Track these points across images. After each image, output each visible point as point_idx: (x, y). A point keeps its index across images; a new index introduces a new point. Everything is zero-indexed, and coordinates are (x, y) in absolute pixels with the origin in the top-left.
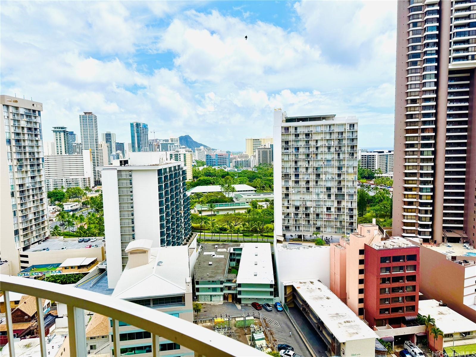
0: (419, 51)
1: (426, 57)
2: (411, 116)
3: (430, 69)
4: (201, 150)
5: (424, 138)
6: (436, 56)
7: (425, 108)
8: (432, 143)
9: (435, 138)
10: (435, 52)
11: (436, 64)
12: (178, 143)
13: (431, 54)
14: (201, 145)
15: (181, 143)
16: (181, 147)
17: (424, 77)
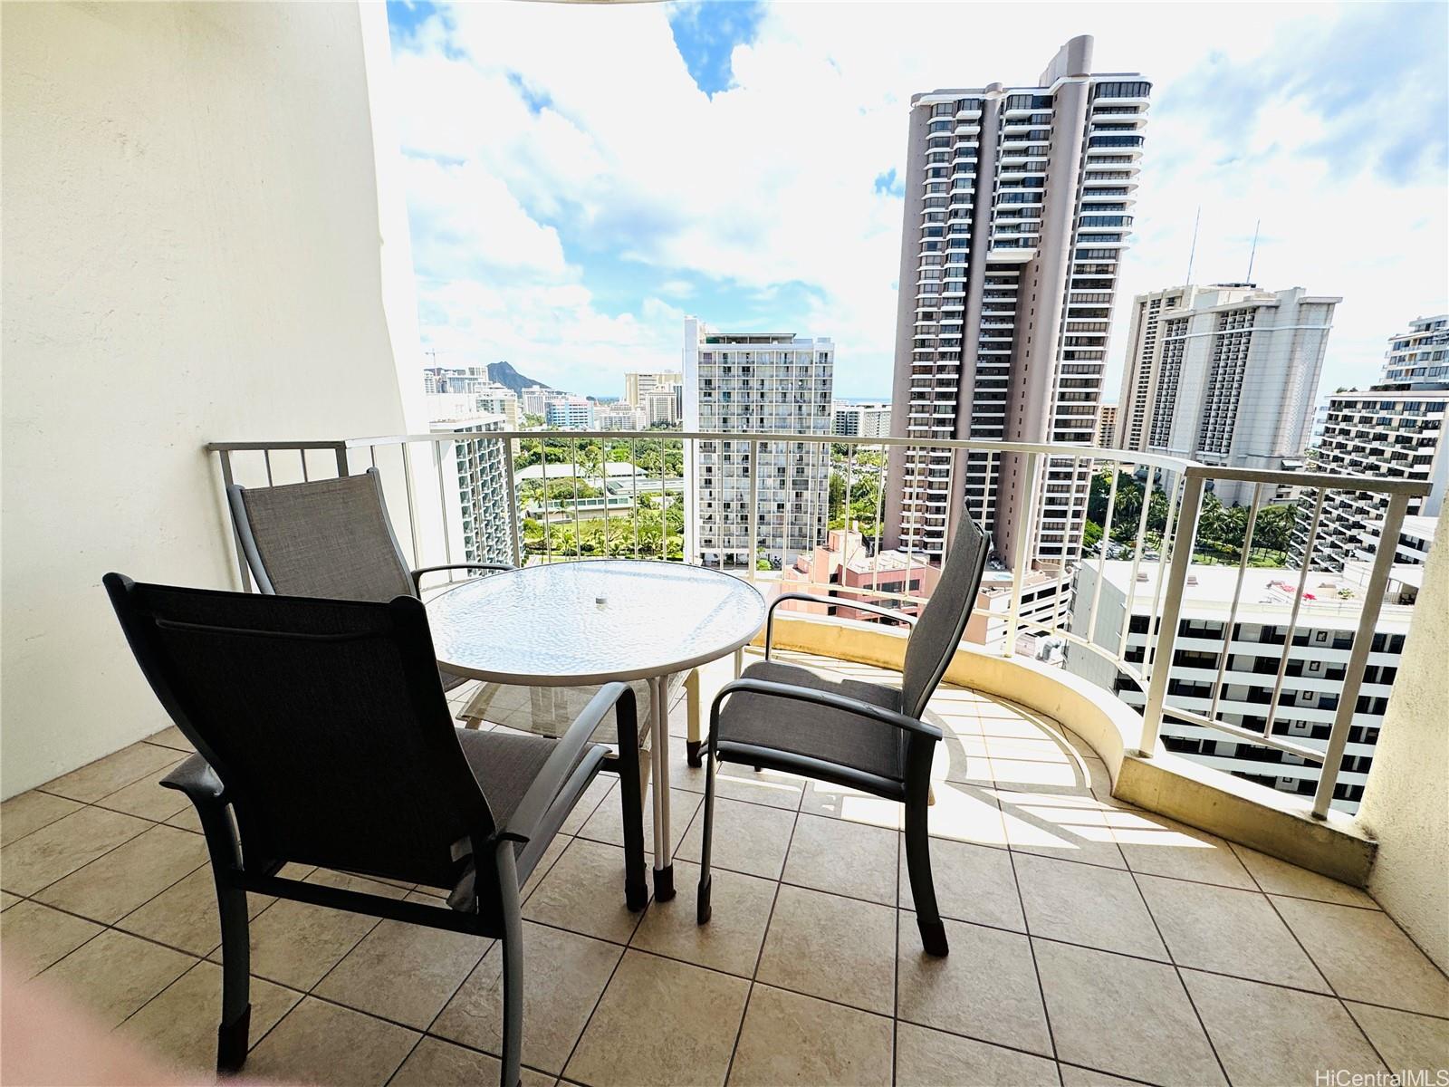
0: (942, 224)
1: (951, 236)
2: (923, 343)
3: (958, 258)
4: (533, 393)
5: (941, 383)
6: (968, 236)
7: (945, 328)
8: (952, 393)
9: (958, 383)
10: (966, 227)
11: (967, 251)
12: (484, 378)
13: (960, 231)
14: (535, 383)
15: (492, 378)
16: (492, 386)
17: (946, 273)
